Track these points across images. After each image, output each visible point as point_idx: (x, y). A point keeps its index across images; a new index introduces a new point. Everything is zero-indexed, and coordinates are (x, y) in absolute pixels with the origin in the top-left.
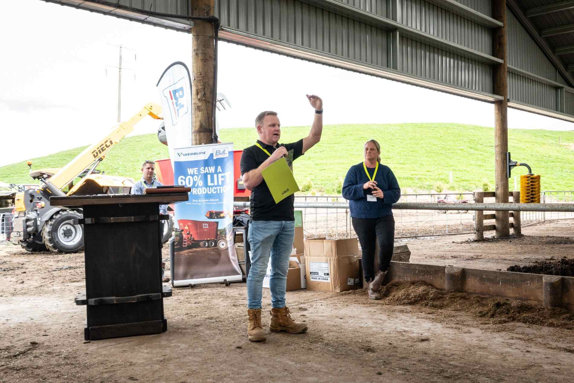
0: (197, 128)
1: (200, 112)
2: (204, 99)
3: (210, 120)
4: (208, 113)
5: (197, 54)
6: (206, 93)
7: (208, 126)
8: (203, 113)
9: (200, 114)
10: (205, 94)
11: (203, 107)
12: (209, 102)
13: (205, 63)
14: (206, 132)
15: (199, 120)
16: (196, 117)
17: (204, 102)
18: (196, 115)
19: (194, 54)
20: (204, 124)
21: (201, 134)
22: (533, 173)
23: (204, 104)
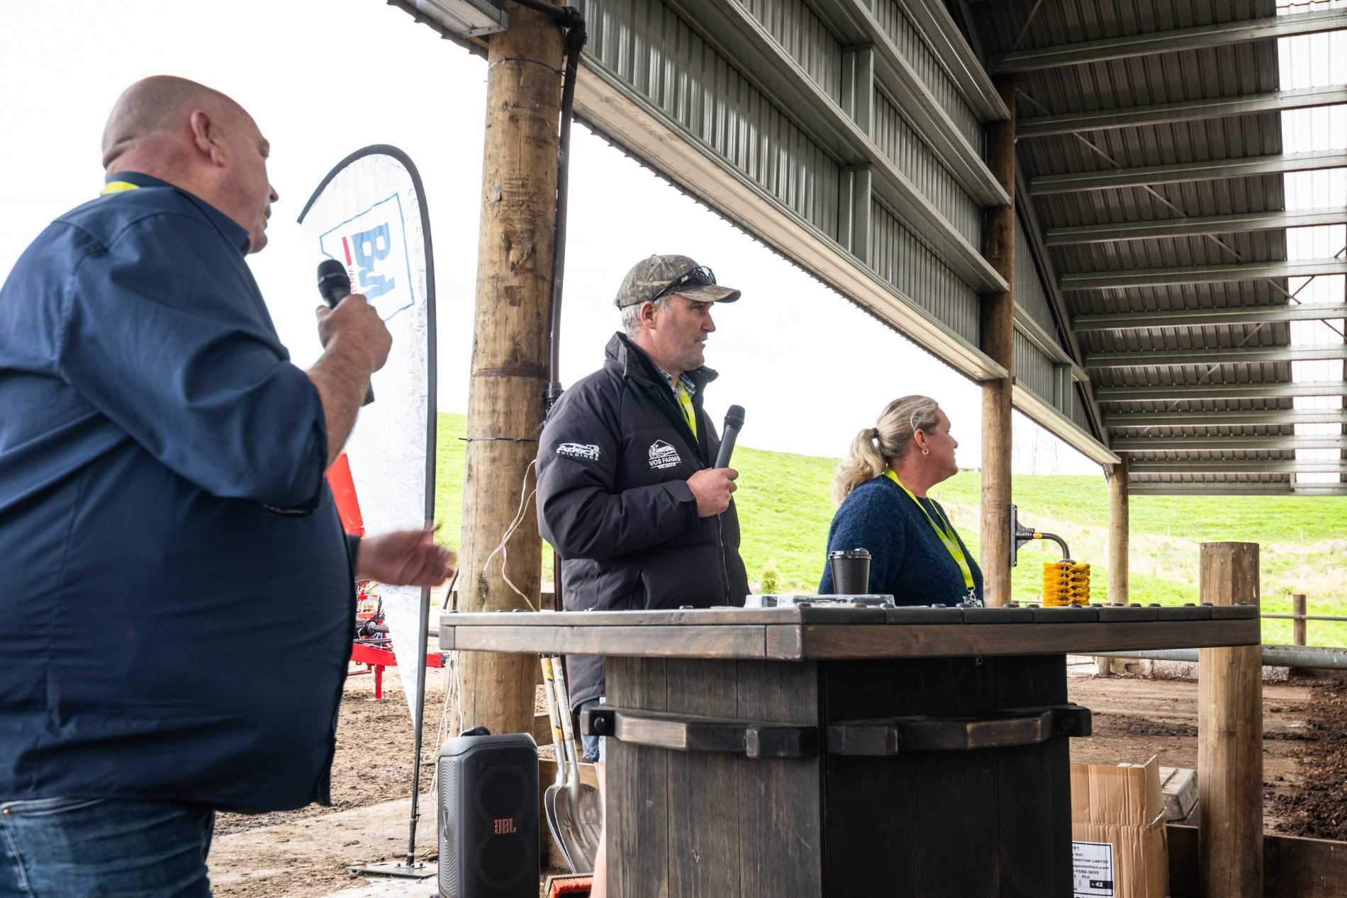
0: (500, 361)
1: (515, 309)
2: (529, 265)
3: (543, 335)
4: (538, 314)
5: (513, 119)
6: (538, 247)
7: (536, 356)
8: (525, 312)
9: (514, 312)
10: (534, 250)
11: (525, 293)
12: (543, 278)
13: (539, 152)
14: (531, 375)
15: (509, 331)
16: (496, 323)
17: (529, 275)
18: (498, 316)
19: (502, 116)
20: (524, 348)
21: (515, 379)
22: (1072, 558)
23: (529, 281)
